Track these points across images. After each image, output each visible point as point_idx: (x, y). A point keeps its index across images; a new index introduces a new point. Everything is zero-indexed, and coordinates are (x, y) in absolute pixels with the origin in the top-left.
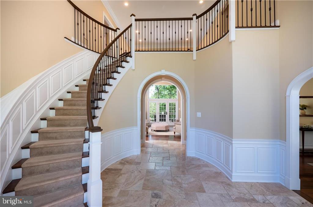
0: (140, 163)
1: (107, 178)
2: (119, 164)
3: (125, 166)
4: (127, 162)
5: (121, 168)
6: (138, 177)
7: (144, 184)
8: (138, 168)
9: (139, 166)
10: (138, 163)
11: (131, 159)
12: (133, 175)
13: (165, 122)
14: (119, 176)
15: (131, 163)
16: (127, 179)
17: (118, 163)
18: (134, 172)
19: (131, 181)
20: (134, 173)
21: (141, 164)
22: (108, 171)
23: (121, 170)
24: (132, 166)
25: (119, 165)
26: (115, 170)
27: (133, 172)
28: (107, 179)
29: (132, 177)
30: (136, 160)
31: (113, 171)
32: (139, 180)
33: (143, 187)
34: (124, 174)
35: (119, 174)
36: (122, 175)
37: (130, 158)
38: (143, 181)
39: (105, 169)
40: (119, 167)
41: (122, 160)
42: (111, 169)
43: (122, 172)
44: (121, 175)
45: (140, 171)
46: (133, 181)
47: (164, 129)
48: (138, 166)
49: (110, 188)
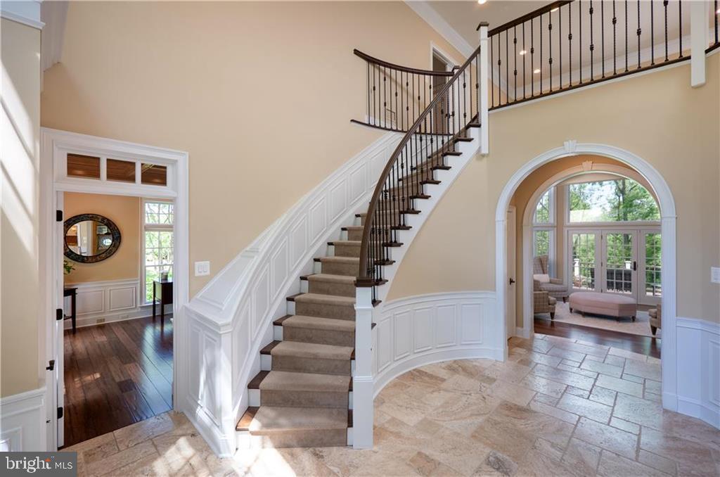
0: (495, 380)
1: (409, 386)
2: (444, 368)
3: (456, 376)
4: (464, 370)
5: (446, 378)
6: (474, 407)
7: (481, 428)
8: (483, 389)
9: (487, 386)
10: (488, 378)
11: (476, 366)
12: (464, 399)
13: (628, 292)
14: (433, 391)
15: (472, 374)
16: (448, 403)
17: (443, 365)
18: (470, 394)
19: (454, 409)
20: (469, 396)
21: (496, 383)
22: (418, 374)
23: (443, 380)
24: (472, 380)
25: (443, 370)
26: (431, 376)
27: (468, 393)
28: (408, 389)
29: (460, 403)
30: (487, 373)
31: (427, 379)
32: (472, 415)
33: (476, 432)
34: (446, 390)
35: (436, 387)
36: (441, 391)
37: (474, 363)
38: (481, 419)
39: (414, 370)
40: (443, 373)
41: (455, 361)
42: (426, 373)
43: (443, 385)
44: (439, 390)
45: (484, 397)
46: (459, 412)
47: (616, 313)
48: (485, 385)
49: (409, 406)
